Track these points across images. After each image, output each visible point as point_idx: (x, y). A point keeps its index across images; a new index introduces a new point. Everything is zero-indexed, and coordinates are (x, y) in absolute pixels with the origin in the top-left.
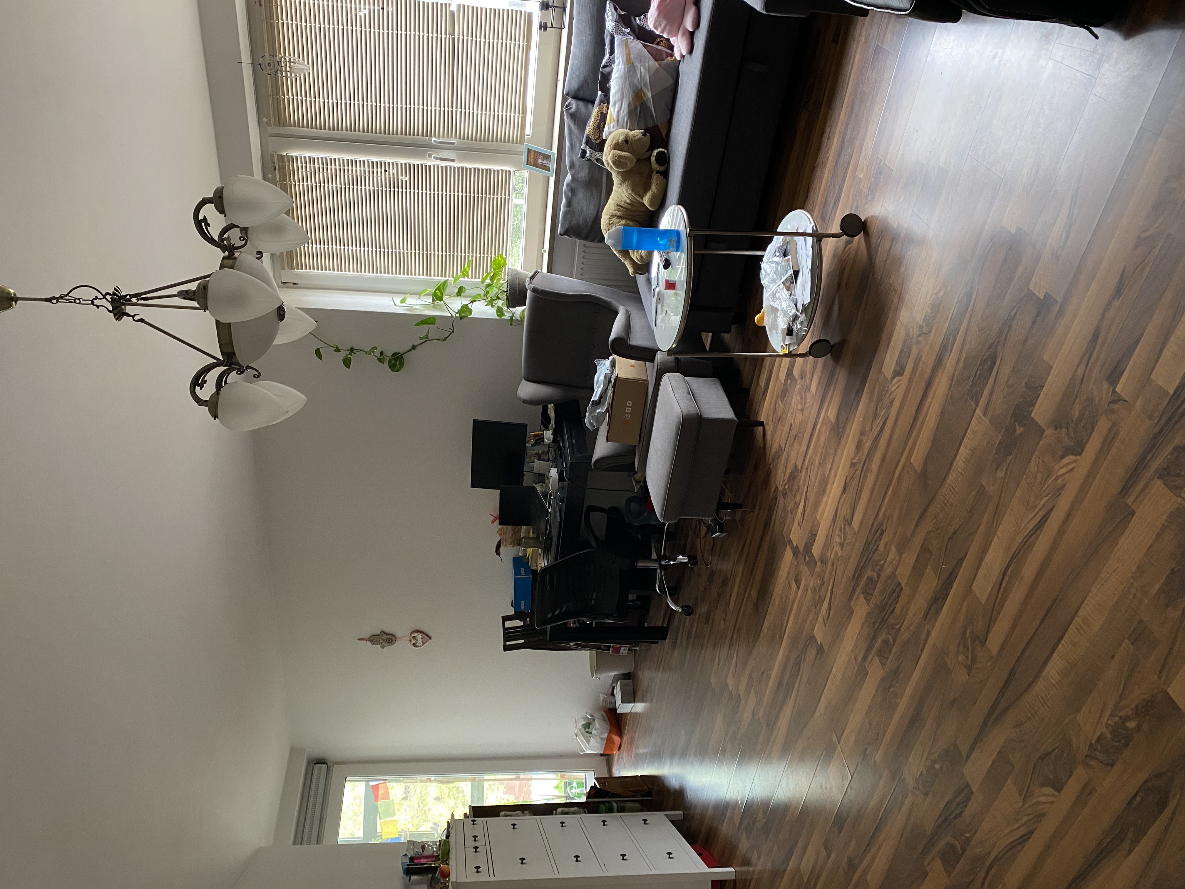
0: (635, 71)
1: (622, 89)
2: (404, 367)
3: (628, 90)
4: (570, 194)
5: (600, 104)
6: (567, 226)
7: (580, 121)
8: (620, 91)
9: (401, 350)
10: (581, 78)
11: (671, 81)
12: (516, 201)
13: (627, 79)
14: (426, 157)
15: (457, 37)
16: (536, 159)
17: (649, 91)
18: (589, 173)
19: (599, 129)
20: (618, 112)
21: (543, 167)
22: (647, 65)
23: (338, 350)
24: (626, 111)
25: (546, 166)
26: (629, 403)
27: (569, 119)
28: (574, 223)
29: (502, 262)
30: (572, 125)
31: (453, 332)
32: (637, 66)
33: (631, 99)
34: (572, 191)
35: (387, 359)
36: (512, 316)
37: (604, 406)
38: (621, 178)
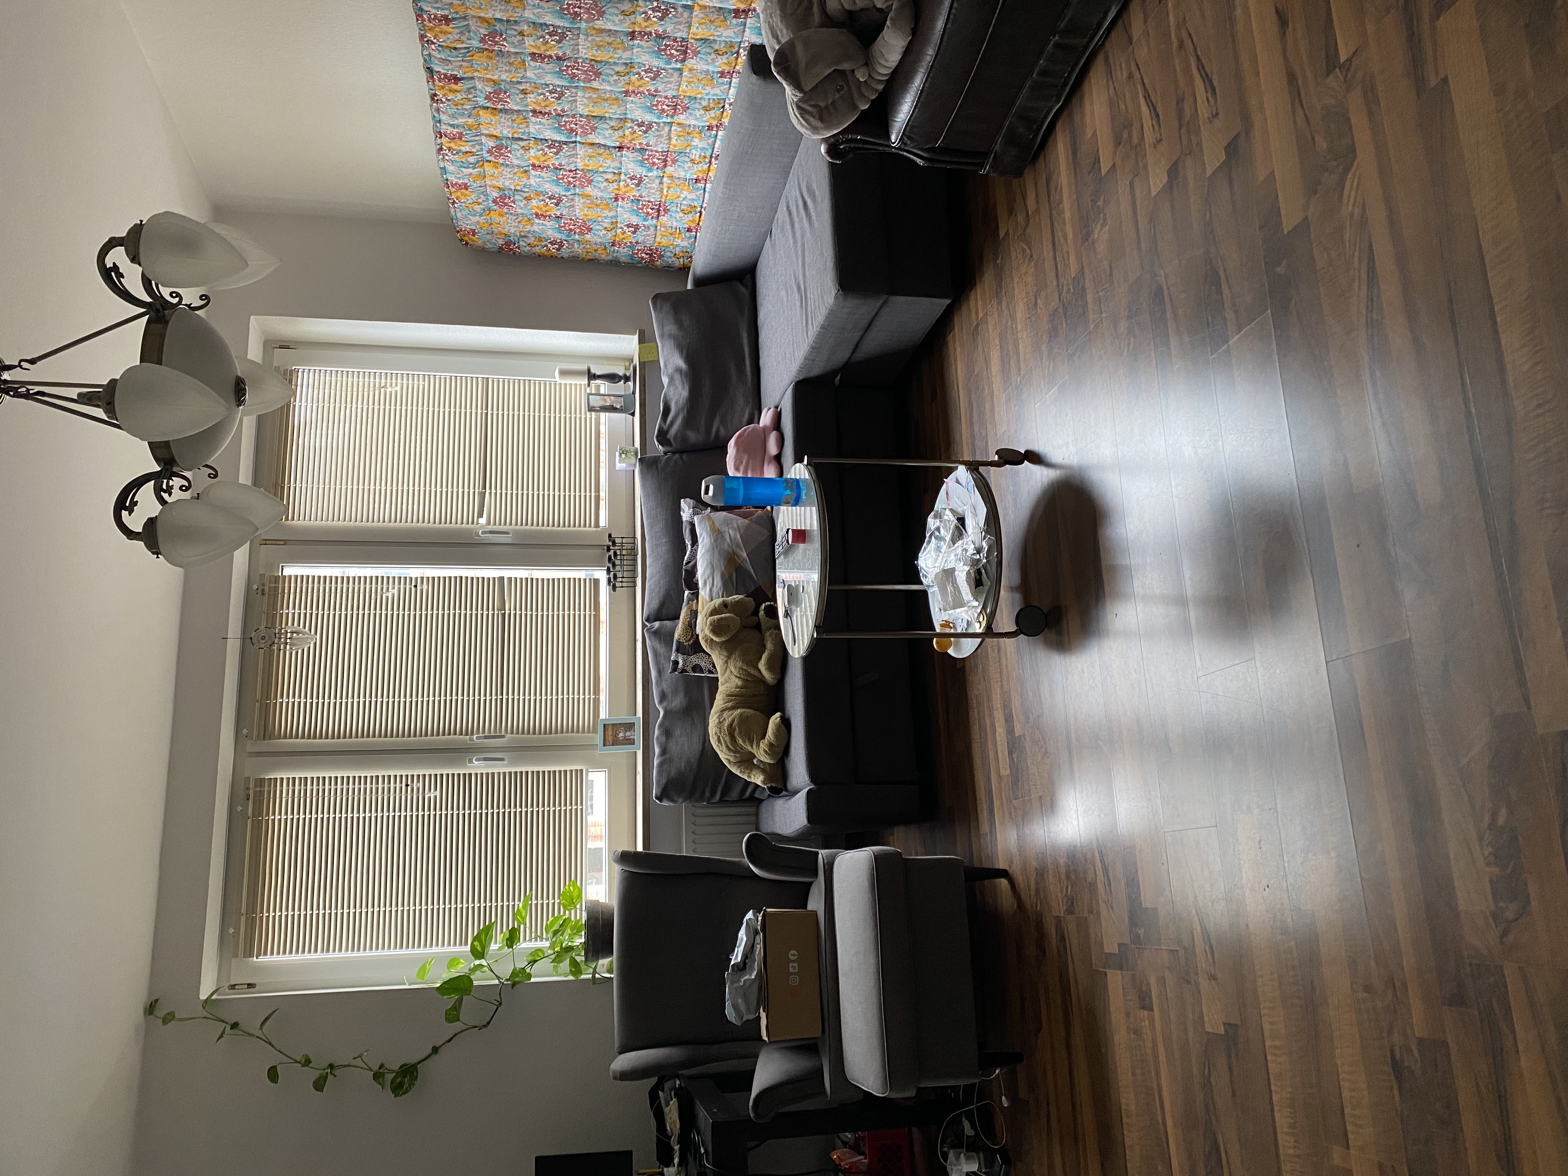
0: (723, 537)
1: (711, 563)
2: (417, 1083)
3: (719, 560)
4: (664, 739)
5: (688, 603)
6: (664, 781)
7: (664, 637)
8: (710, 566)
9: (412, 1058)
10: (662, 593)
11: (766, 533)
12: (591, 845)
13: (716, 550)
14: (466, 765)
15: (507, 612)
16: (615, 735)
17: (742, 551)
18: (685, 696)
19: (691, 627)
20: (711, 590)
21: (625, 742)
22: (735, 525)
23: (307, 1062)
24: (720, 584)
25: (630, 739)
26: (793, 954)
27: (652, 638)
28: (673, 772)
29: (575, 894)
30: (657, 645)
31: (500, 1004)
32: (724, 531)
33: (723, 568)
34: (667, 733)
35: (390, 1077)
36: (595, 972)
37: (752, 969)
38: (725, 653)
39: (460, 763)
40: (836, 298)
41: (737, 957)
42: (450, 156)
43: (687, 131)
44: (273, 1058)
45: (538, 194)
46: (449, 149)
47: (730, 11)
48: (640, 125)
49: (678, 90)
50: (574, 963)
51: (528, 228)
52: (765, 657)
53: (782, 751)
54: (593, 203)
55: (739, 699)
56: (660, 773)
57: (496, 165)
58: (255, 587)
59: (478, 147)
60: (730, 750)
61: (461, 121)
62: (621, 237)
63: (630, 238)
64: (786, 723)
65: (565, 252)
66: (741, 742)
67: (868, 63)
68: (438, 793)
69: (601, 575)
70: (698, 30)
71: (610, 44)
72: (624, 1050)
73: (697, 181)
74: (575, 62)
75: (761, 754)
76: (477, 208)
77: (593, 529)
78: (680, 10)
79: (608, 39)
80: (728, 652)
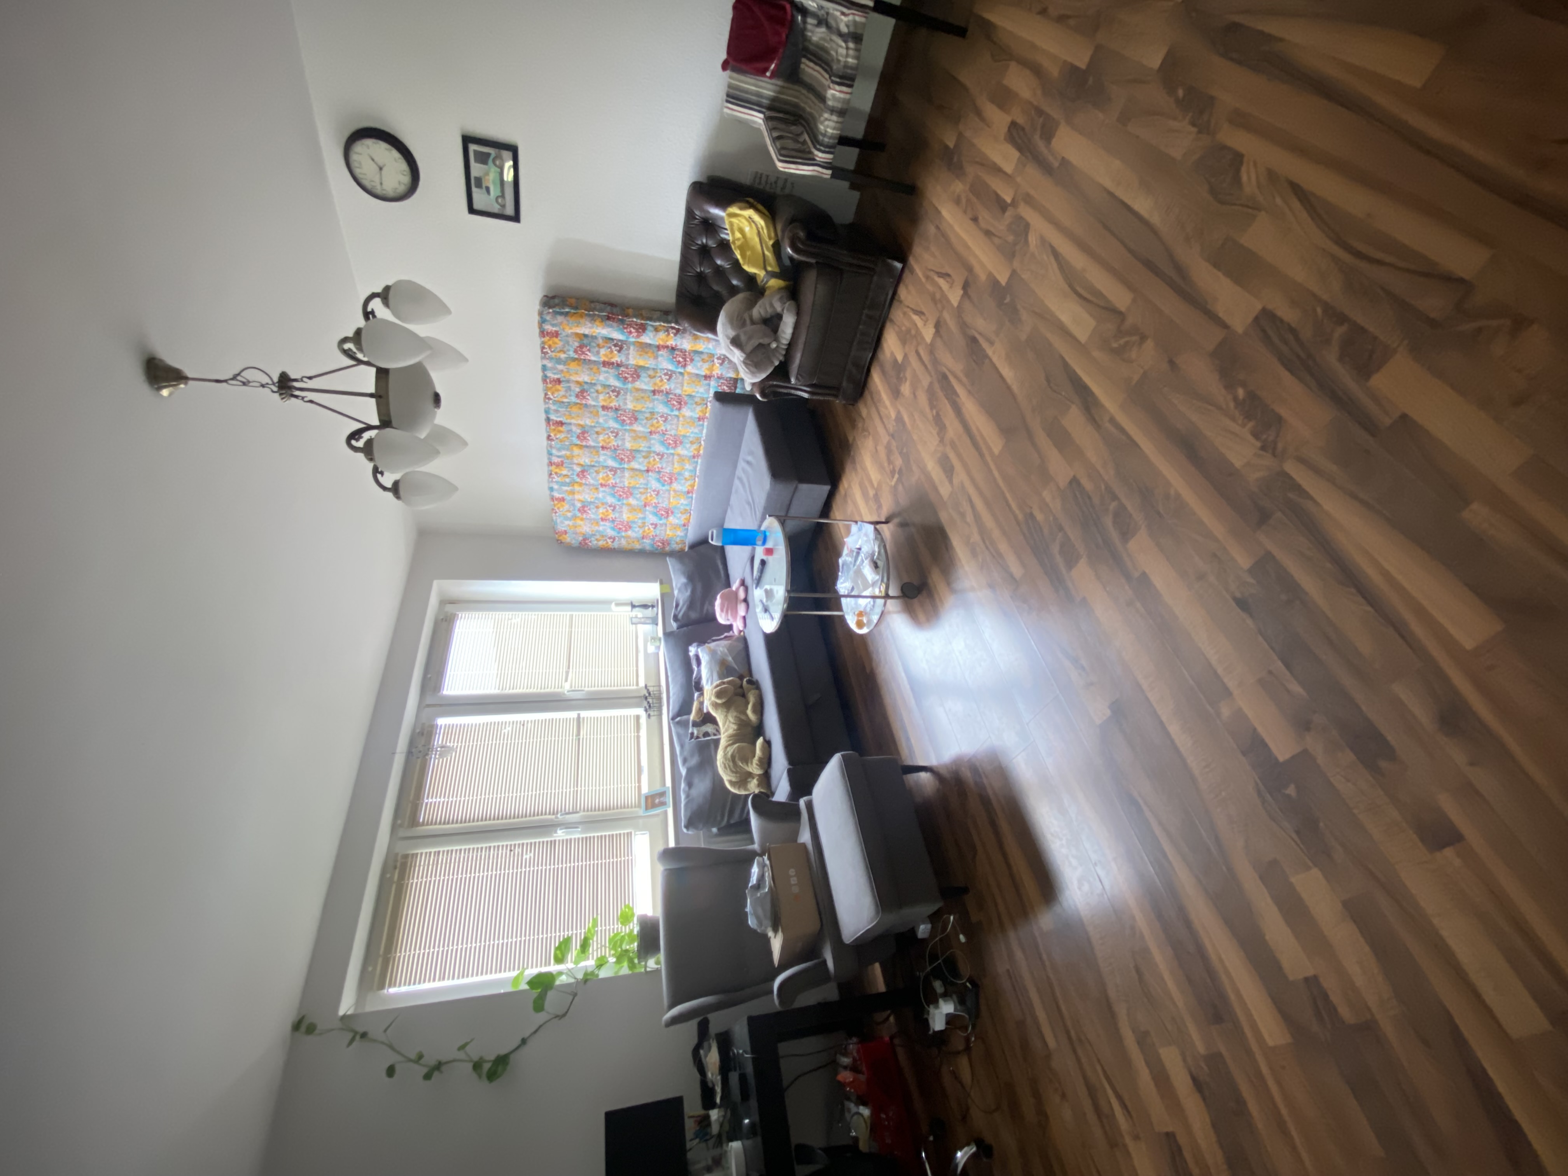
0: (716, 653)
1: (710, 670)
2: (508, 1069)
3: (715, 667)
4: (687, 789)
6: (689, 814)
7: (684, 724)
8: (709, 673)
9: (503, 1051)
10: (681, 701)
13: (713, 661)
14: (552, 835)
15: (581, 737)
16: (653, 802)
17: (729, 657)
18: (700, 755)
21: (660, 803)
22: (723, 645)
23: (420, 1060)
25: (663, 800)
26: (792, 872)
27: (675, 728)
28: (695, 807)
29: (630, 914)
30: (678, 731)
31: (575, 997)
32: (717, 650)
33: (718, 669)
34: (690, 785)
35: (487, 1066)
36: (646, 966)
37: (765, 887)
38: (725, 710)
39: (549, 834)
40: (771, 484)
41: (754, 880)
42: (556, 479)
43: (682, 458)
44: (391, 1058)
45: (603, 504)
46: (556, 473)
47: (702, 376)
48: (658, 454)
49: (677, 430)
50: (631, 961)
51: (596, 528)
52: (750, 707)
53: (767, 762)
54: (632, 509)
55: (736, 738)
56: (686, 810)
57: (581, 484)
58: (418, 731)
59: (571, 472)
60: (733, 772)
61: (563, 453)
62: (648, 531)
63: (652, 532)
64: (768, 743)
65: (616, 545)
66: (741, 764)
67: (776, 339)
68: (532, 855)
69: (641, 711)
70: (688, 389)
71: (643, 398)
72: (672, 1005)
73: (688, 493)
74: (625, 412)
75: (754, 768)
76: (569, 515)
77: (635, 687)
78: (678, 374)
79: (642, 395)
80: (727, 709)
